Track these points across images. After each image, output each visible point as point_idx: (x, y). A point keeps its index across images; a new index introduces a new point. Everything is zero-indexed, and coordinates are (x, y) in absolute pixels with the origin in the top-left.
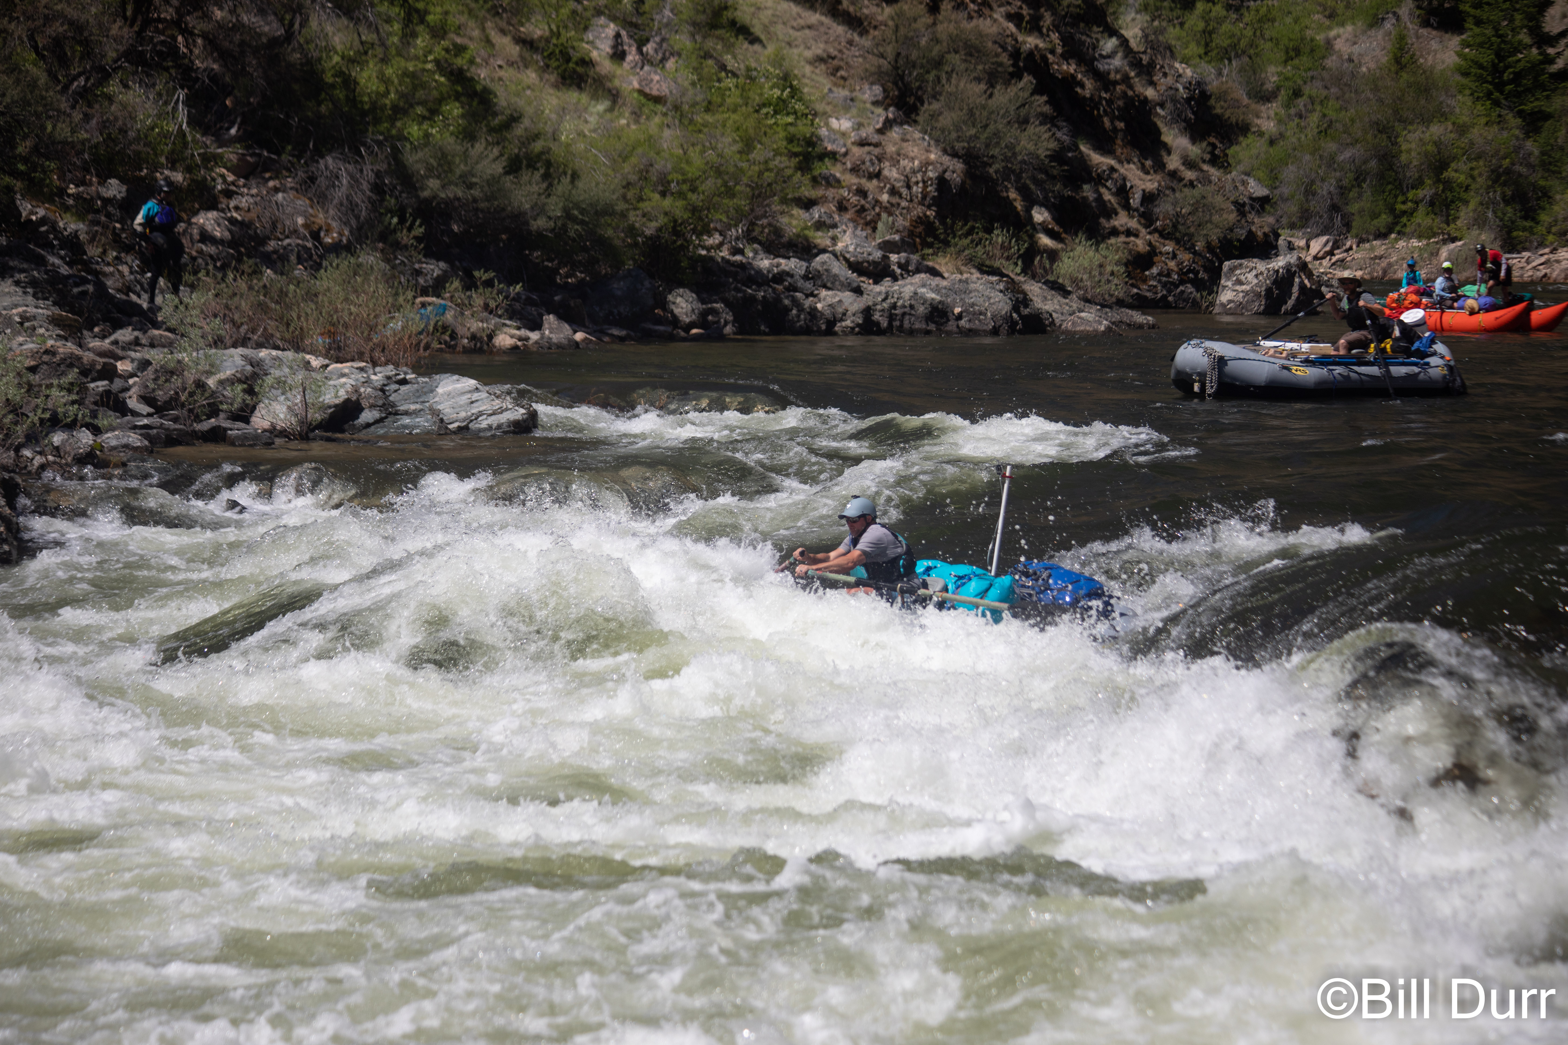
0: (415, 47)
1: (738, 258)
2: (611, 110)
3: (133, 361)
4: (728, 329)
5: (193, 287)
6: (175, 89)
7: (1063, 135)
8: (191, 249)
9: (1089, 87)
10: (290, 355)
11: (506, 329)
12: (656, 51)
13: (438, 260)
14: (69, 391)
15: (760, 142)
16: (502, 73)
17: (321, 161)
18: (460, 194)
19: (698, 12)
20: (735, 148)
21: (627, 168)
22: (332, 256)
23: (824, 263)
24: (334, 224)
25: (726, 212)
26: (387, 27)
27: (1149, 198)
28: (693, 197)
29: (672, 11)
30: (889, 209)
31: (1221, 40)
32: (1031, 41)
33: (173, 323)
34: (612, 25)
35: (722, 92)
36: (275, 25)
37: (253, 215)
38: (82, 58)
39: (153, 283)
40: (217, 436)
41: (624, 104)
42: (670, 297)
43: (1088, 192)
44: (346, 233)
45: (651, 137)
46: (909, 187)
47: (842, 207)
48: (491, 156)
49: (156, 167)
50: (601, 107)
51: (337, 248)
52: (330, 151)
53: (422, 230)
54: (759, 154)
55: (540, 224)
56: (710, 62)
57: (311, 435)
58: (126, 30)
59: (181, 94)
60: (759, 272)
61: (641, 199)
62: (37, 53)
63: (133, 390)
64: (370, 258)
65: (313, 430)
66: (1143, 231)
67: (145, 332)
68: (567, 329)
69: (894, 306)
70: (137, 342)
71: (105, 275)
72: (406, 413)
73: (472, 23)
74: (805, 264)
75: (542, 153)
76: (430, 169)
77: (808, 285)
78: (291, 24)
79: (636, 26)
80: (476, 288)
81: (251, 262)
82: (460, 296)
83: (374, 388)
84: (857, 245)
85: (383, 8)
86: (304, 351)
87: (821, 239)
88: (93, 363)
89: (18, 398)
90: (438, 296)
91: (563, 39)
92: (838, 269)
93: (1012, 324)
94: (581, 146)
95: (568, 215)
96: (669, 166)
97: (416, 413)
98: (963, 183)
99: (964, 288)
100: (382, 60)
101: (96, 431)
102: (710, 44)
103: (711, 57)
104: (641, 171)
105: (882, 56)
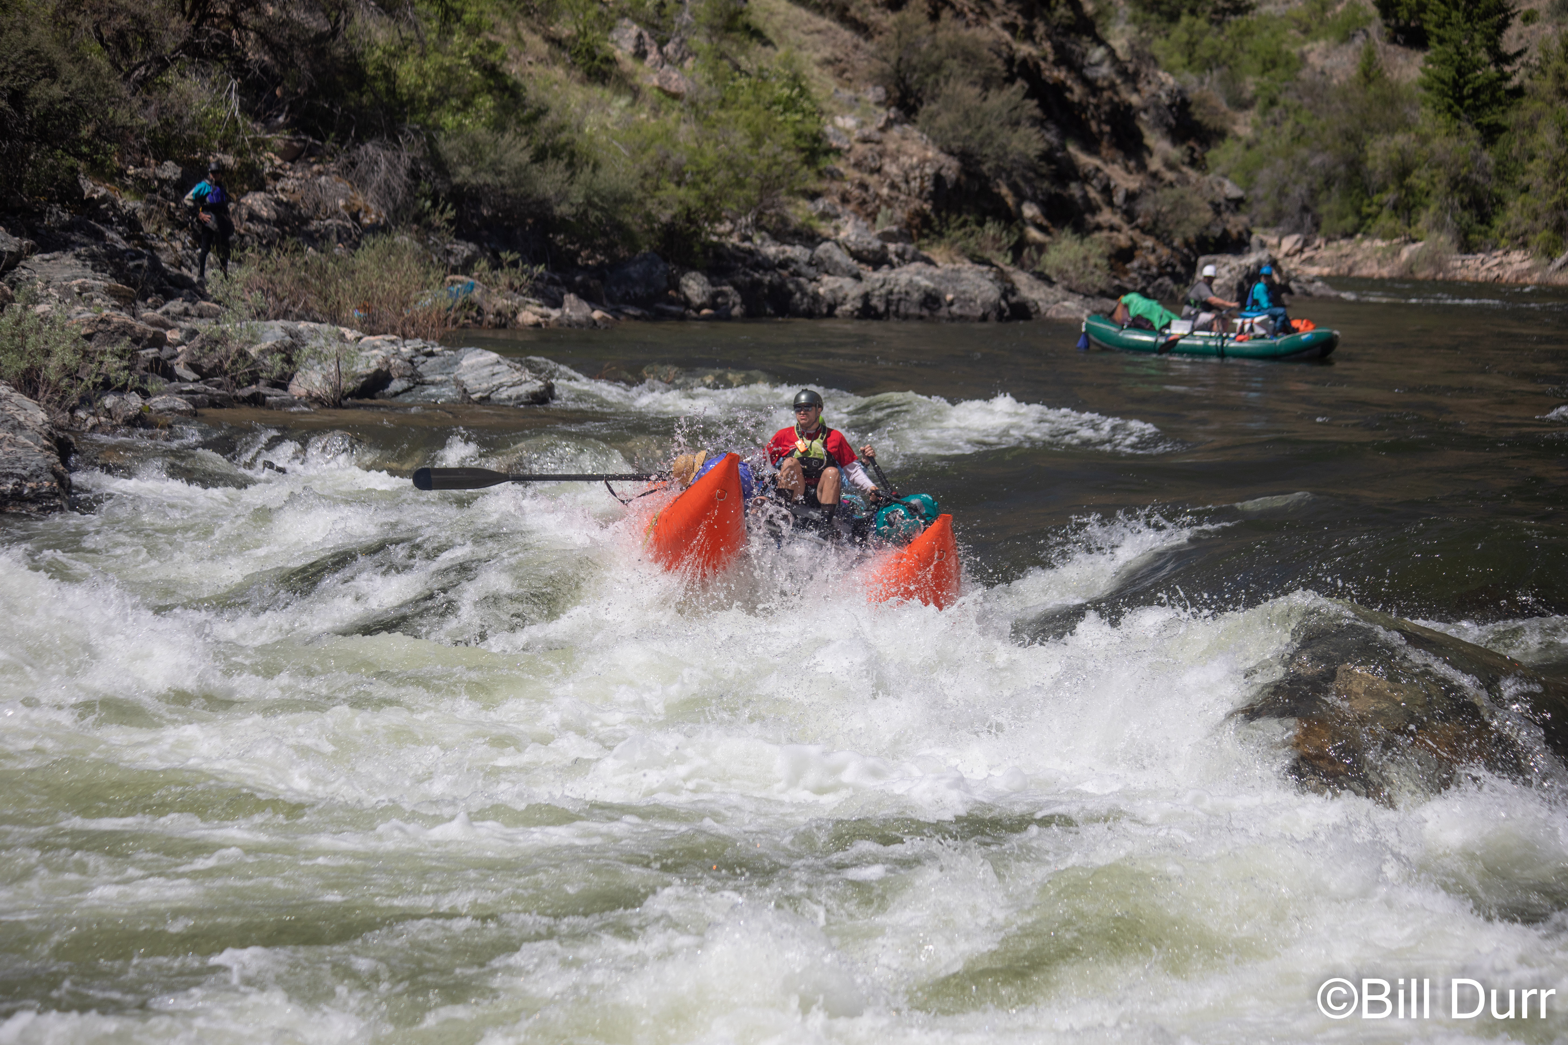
0: (452, 43)
1: (747, 244)
2: (632, 105)
3: (181, 330)
4: (737, 311)
5: (240, 262)
6: (228, 79)
7: (1052, 137)
8: (239, 227)
9: (1077, 93)
10: (325, 327)
11: (529, 307)
12: (676, 52)
13: (468, 241)
14: (121, 357)
15: (770, 138)
16: (531, 69)
17: (362, 148)
18: (489, 180)
19: (715, 16)
20: (746, 142)
21: (645, 159)
22: (369, 237)
23: (826, 251)
24: (373, 206)
25: (737, 202)
26: (426, 25)
27: (1131, 197)
28: (706, 188)
29: (691, 14)
30: (889, 202)
31: (1203, 51)
32: (1024, 49)
33: (219, 296)
34: (635, 27)
35: (736, 90)
36: (322, 21)
37: (297, 196)
38: (143, 50)
39: (203, 258)
40: (257, 400)
41: (644, 100)
42: (683, 280)
43: (1075, 189)
44: (384, 214)
45: (668, 131)
46: (907, 182)
47: (845, 199)
48: (519, 146)
49: (209, 151)
50: (623, 102)
51: (375, 229)
52: (370, 138)
53: (453, 213)
54: (768, 148)
55: (563, 210)
56: (725, 62)
57: (344, 402)
58: (184, 23)
59: (235, 84)
60: (766, 258)
61: (657, 188)
62: (102, 44)
63: (181, 357)
64: (404, 239)
65: (345, 398)
66: (1126, 227)
67: (194, 303)
68: (585, 307)
69: (891, 292)
70: (186, 313)
71: (159, 249)
72: (433, 383)
73: (505, 23)
74: (808, 252)
75: (567, 144)
76: (462, 157)
77: (812, 271)
78: (337, 21)
79: (657, 27)
80: (502, 268)
81: (295, 239)
82: (488, 275)
83: (404, 360)
84: (858, 235)
85: (423, 7)
86: (340, 324)
87: (825, 228)
88: (145, 332)
89: (74, 364)
90: (467, 275)
91: (589, 39)
92: (840, 257)
93: (1001, 312)
94: (603, 138)
95: (589, 202)
96: (685, 158)
97: (442, 383)
98: (958, 179)
99: (955, 278)
100: (421, 55)
101: (145, 394)
102: (725, 45)
103: (726, 57)
104: (658, 163)
105: (885, 60)
